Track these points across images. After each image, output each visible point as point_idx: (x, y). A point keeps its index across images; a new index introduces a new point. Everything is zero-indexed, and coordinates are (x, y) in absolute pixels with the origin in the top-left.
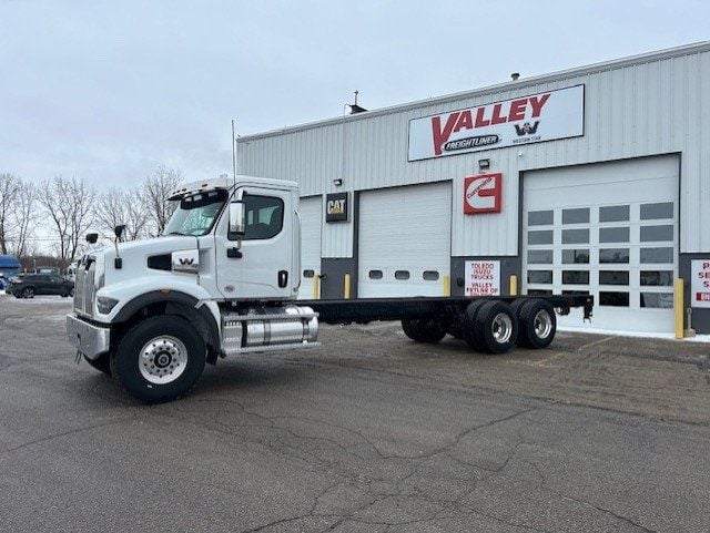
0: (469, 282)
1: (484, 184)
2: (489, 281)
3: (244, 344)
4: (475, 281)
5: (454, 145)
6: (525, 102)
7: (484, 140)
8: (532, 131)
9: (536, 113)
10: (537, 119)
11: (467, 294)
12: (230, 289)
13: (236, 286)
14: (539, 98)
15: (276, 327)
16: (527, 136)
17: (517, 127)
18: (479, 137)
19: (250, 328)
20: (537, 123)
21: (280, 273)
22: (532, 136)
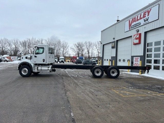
0: (134, 62)
1: (136, 36)
2: (138, 62)
3: (38, 70)
4: (135, 62)
5: (132, 27)
6: (146, 12)
7: (138, 24)
8: (147, 20)
9: (148, 15)
10: (148, 16)
11: (134, 66)
12: (35, 62)
13: (36, 61)
14: (149, 10)
15: (43, 68)
16: (146, 22)
17: (144, 20)
18: (137, 24)
19: (39, 68)
20: (148, 18)
21: (43, 59)
22: (147, 21)
